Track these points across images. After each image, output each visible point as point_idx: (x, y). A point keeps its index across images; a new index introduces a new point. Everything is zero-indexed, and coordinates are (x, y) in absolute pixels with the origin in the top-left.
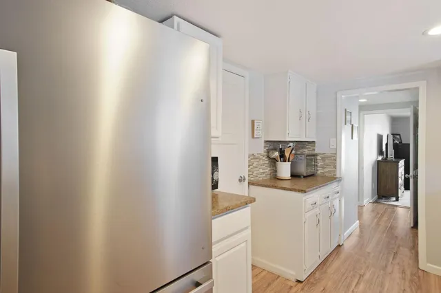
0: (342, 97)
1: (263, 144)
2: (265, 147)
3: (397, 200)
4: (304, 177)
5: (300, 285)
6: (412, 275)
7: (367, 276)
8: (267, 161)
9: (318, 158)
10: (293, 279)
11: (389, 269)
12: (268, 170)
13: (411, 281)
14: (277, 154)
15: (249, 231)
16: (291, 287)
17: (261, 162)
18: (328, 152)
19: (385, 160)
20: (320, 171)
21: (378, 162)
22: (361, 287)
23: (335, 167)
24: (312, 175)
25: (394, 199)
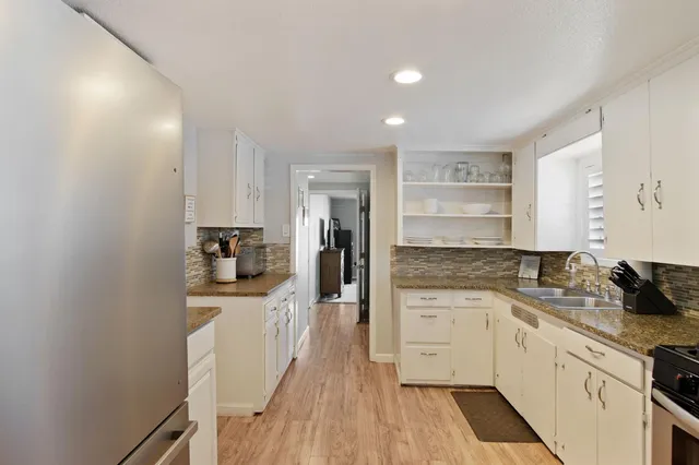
0: (296, 171)
1: (195, 233)
2: (198, 237)
3: (339, 296)
4: (253, 277)
5: (260, 418)
6: (365, 369)
7: (328, 383)
8: (200, 258)
9: (268, 250)
10: (251, 414)
11: (346, 370)
12: (202, 271)
13: (365, 375)
14: (216, 246)
15: (212, 356)
16: (249, 425)
17: (194, 260)
18: (280, 242)
19: (327, 250)
20: (270, 267)
21: (321, 252)
22: (325, 395)
23: (288, 261)
24: (260, 274)
25: (336, 295)
